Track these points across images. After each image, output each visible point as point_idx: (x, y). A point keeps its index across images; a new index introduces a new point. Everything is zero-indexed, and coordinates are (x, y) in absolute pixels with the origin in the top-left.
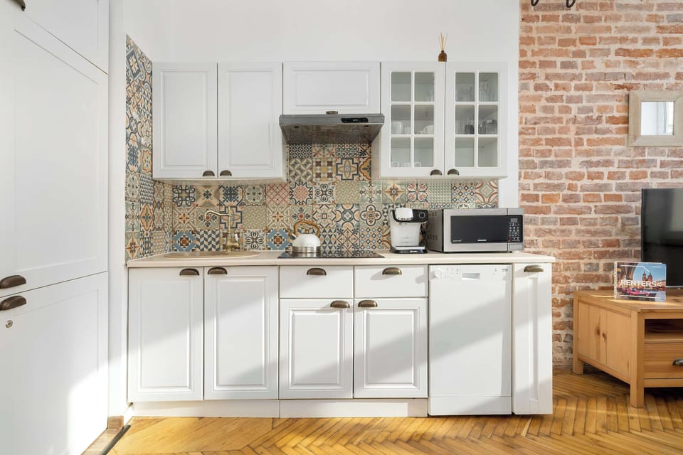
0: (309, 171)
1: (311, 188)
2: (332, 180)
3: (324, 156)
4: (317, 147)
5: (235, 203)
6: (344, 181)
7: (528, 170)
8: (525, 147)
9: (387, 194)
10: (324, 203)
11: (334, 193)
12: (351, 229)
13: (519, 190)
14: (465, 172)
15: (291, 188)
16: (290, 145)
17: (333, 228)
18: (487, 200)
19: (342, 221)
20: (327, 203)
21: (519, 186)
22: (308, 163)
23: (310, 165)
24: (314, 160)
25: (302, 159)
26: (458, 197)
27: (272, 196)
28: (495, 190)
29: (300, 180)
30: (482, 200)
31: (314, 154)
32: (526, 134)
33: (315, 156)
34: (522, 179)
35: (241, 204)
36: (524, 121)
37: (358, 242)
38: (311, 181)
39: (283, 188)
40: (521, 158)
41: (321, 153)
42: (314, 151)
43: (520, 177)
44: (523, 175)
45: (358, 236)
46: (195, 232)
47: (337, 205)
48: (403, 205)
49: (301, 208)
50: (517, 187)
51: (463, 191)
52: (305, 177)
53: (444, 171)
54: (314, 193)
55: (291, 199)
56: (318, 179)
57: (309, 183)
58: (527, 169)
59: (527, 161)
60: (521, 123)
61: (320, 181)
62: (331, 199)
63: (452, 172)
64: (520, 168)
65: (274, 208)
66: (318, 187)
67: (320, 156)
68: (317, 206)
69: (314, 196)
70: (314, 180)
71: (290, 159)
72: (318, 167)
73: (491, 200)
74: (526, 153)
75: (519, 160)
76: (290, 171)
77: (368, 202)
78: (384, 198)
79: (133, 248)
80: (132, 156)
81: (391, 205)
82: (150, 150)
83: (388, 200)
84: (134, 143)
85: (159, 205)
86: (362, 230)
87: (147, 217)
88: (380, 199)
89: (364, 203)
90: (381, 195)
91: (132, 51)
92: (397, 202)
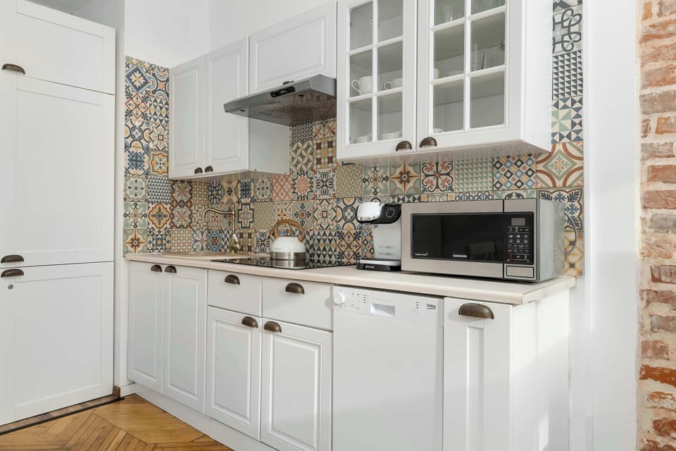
0: (310, 156)
1: (312, 178)
2: (332, 167)
3: (324, 135)
4: (318, 124)
5: (248, 200)
6: (345, 167)
7: (666, 115)
8: (659, 64)
9: (395, 181)
10: (325, 197)
11: (335, 183)
12: (353, 232)
13: (643, 159)
14: (448, 141)
15: (293, 180)
16: (293, 126)
17: (333, 230)
18: (559, 183)
19: (343, 222)
20: (328, 197)
21: (643, 150)
22: (308, 147)
23: (310, 149)
24: (315, 141)
25: (303, 143)
26: (503, 180)
27: (277, 191)
28: (579, 164)
29: (301, 170)
30: (551, 185)
31: (314, 135)
32: (659, 37)
33: (315, 137)
34: (652, 134)
35: (253, 201)
36: (655, 9)
37: (360, 251)
38: (312, 169)
39: (287, 180)
40: (647, 91)
41: (321, 131)
42: (314, 130)
43: (646, 132)
44: (653, 124)
45: (360, 242)
46: (221, 231)
47: (338, 199)
48: (417, 196)
49: (303, 204)
50: (638, 154)
51: (514, 169)
52: (306, 164)
53: (415, 141)
54: (315, 184)
55: (293, 193)
56: (319, 166)
57: (310, 172)
58: (664, 111)
59: (662, 96)
60: (647, 15)
61: (321, 168)
62: (331, 192)
63: (427, 142)
64: (644, 113)
65: (278, 204)
66: (318, 176)
67: (321, 136)
68: (318, 202)
69: (315, 189)
70: (315, 167)
71: (292, 145)
72: (319, 151)
73: (568, 183)
74: (659, 78)
75: (642, 96)
76: (293, 158)
77: (372, 195)
78: (393, 187)
79: (135, 243)
80: (135, 161)
81: (401, 197)
82: (165, 152)
83: (398, 190)
84: (137, 148)
85: (182, 204)
86: (365, 234)
87: (159, 216)
88: (387, 189)
89: (368, 196)
90: (388, 182)
91: (135, 68)
92: (409, 193)
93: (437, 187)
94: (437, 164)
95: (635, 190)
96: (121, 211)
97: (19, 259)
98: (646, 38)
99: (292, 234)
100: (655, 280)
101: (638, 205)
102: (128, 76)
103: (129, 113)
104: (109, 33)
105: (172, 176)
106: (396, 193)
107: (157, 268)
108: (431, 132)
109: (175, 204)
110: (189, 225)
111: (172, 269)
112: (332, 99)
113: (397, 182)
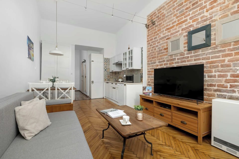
21: (147, 69)
36: (148, 54)
44: (148, 66)
59: (149, 63)
74: (148, 61)
75: (147, 63)
79: (105, 80)
80: (105, 70)
82: (109, 69)
84: (106, 69)
85: (111, 75)
87: (108, 77)
91: (105, 59)
95: (147, 73)
96: (104, 76)
97: (93, 81)
98: (148, 57)
99: (121, 79)
100: (148, 83)
101: (147, 75)
102: (104, 60)
103: (105, 64)
104: (102, 55)
105: (110, 72)
107: (107, 83)
108: (128, 68)
109: (110, 75)
110: (113, 78)
111: (108, 83)
112: (122, 64)
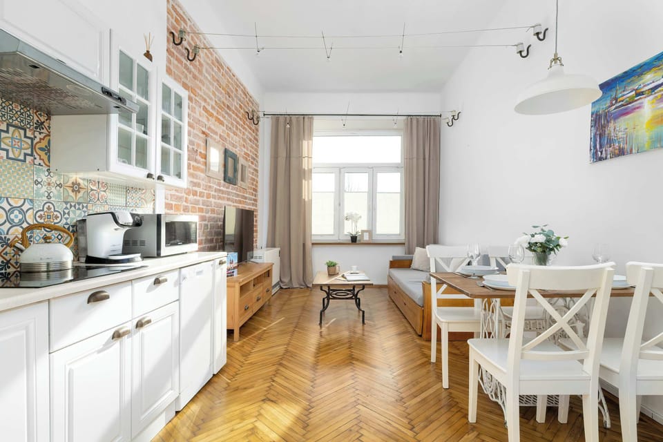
6: (11, 161)
9: (68, 189)
26: (130, 201)
28: (153, 198)
48: (85, 205)
51: (134, 195)
53: (156, 176)
63: (160, 178)
77: (45, 198)
78: (66, 194)
81: (73, 204)
83: (70, 198)
86: (37, 238)
88: (60, 195)
89: (40, 199)
90: (62, 189)
92: (79, 201)
93: (98, 199)
94: (99, 182)
106: (68, 200)
113: (70, 190)
